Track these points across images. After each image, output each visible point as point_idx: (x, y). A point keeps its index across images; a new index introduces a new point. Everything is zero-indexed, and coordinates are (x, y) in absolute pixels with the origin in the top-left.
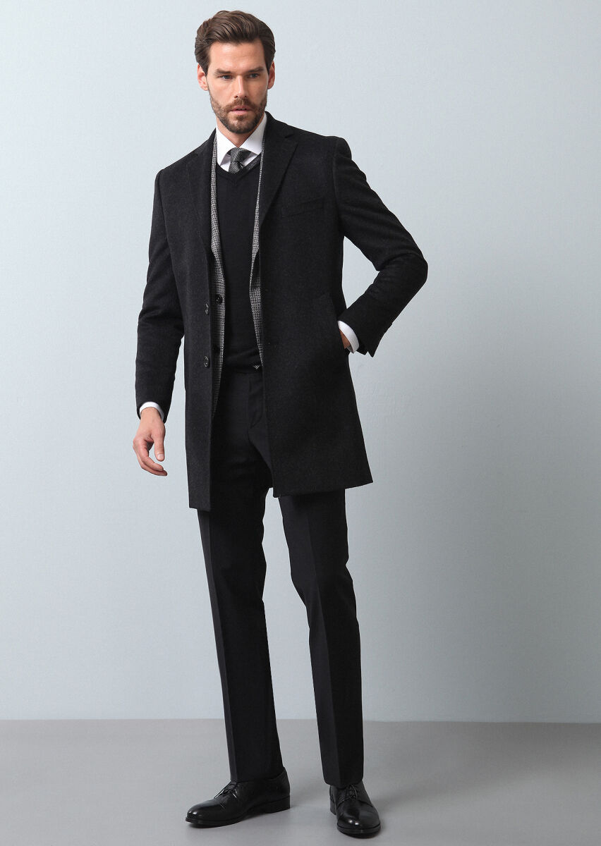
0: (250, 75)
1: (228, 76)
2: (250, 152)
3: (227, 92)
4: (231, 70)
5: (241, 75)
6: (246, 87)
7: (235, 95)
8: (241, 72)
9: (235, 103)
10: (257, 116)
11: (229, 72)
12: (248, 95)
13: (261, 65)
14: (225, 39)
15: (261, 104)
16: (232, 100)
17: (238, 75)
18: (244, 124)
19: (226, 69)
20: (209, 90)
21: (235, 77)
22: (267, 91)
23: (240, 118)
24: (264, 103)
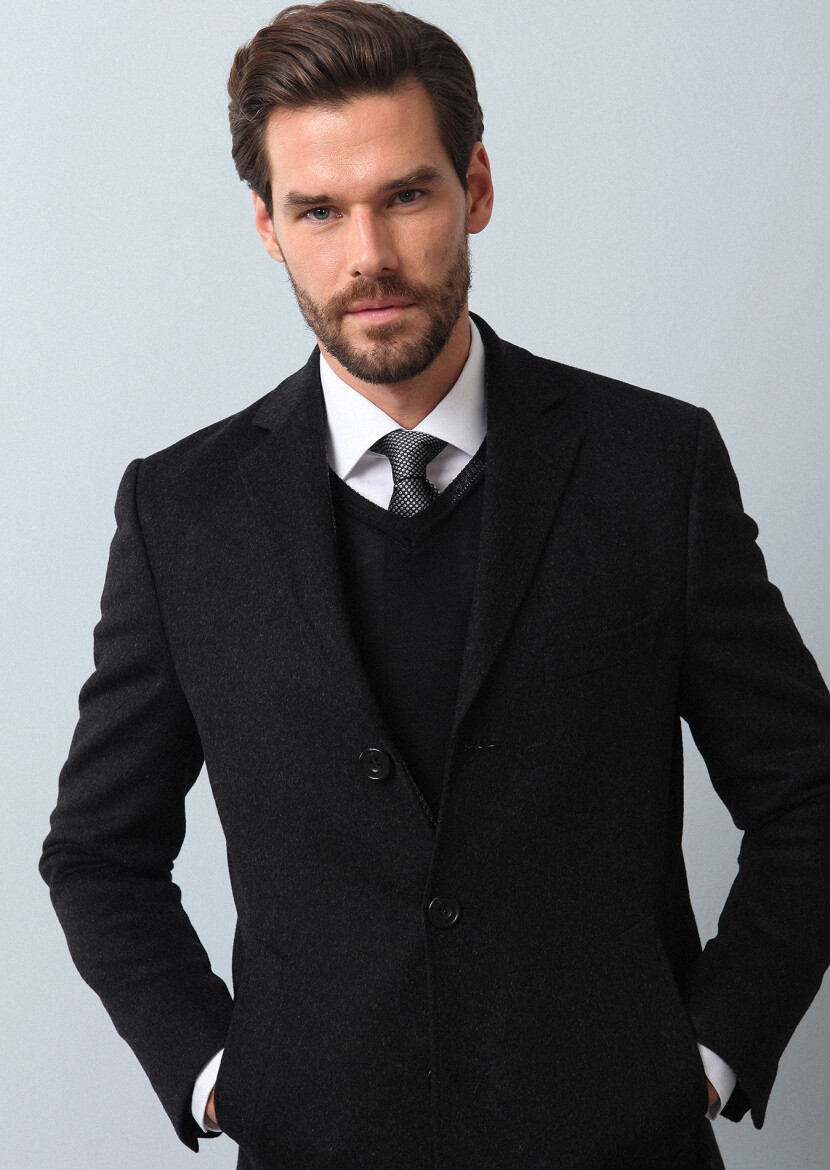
0: (393, 197)
1: (321, 208)
2: (447, 443)
3: (328, 260)
4: (330, 192)
5: (366, 201)
6: (383, 239)
7: (350, 267)
8: (360, 194)
9: (357, 291)
10: (437, 321)
11: (324, 199)
12: (393, 263)
13: (430, 164)
14: (302, 96)
15: (450, 285)
16: (344, 283)
17: (353, 203)
18: (396, 350)
19: (312, 190)
20: (285, 261)
21: (348, 212)
22: (466, 242)
23: (381, 335)
24: (458, 278)
